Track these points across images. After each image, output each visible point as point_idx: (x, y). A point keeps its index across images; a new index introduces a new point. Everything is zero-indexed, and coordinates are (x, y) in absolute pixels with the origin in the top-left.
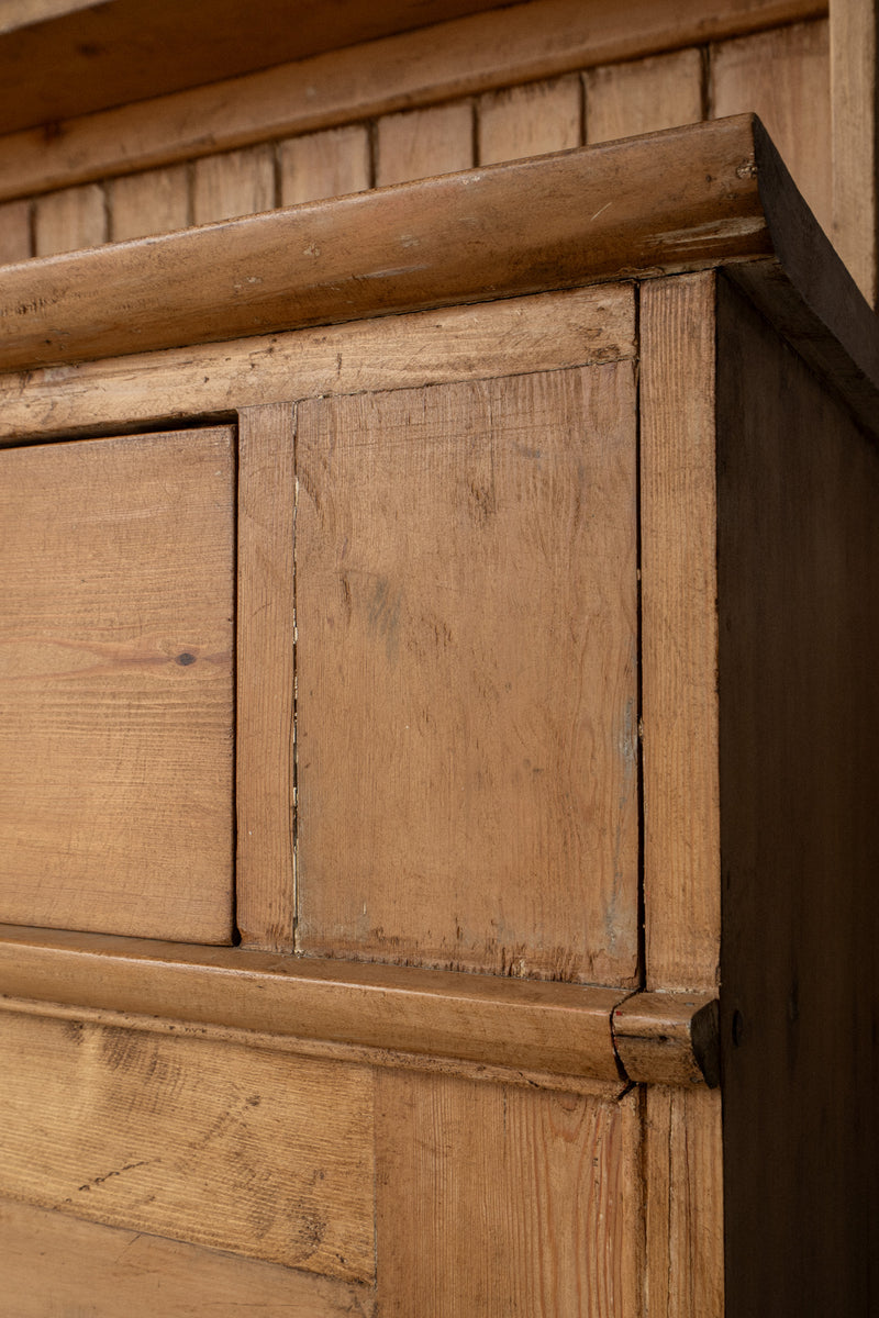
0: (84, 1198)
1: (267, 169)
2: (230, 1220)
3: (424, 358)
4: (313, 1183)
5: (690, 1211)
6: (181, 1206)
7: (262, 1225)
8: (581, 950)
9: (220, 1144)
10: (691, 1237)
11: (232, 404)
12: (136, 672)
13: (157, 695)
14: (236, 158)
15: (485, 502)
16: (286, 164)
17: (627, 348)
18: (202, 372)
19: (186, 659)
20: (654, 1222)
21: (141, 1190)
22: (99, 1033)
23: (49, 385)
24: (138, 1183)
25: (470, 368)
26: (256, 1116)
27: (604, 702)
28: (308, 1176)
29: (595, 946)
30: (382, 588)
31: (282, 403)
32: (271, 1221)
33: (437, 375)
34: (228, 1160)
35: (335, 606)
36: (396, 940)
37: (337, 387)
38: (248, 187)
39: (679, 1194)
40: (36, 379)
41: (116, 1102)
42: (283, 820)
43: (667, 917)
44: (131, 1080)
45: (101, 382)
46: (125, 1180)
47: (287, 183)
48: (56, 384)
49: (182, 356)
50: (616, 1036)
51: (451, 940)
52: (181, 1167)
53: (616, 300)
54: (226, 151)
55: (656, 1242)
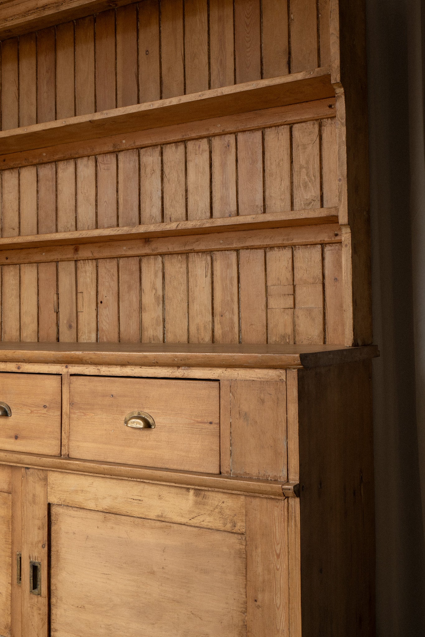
0: (190, 522)
1: (209, 258)
2: (219, 524)
3: (253, 376)
4: (234, 517)
5: (295, 517)
6: (209, 522)
7: (225, 524)
8: (278, 476)
9: (216, 510)
10: (295, 521)
11: (219, 379)
12: (201, 424)
13: (205, 429)
14: (200, 254)
15: (263, 401)
16: (214, 258)
17: (285, 380)
18: (213, 372)
19: (211, 423)
20: (290, 519)
21: (202, 519)
22: (193, 490)
23: (183, 369)
24: (201, 518)
25: (260, 379)
26: (224, 505)
27: (282, 437)
28: (233, 515)
29: (281, 475)
30: (246, 414)
31: (228, 380)
32: (226, 524)
33: (255, 379)
34: (218, 513)
35: (238, 416)
36: (249, 474)
37: (238, 379)
38: (204, 262)
39: (293, 514)
40: (181, 368)
41: (196, 503)
42: (229, 452)
43: (292, 470)
44: (199, 499)
45: (194, 371)
46: (198, 518)
47: (215, 263)
48: (185, 370)
49: (210, 369)
50: (283, 489)
51: (258, 474)
52: (209, 515)
53: (283, 372)
54: (198, 252)
55: (290, 521)
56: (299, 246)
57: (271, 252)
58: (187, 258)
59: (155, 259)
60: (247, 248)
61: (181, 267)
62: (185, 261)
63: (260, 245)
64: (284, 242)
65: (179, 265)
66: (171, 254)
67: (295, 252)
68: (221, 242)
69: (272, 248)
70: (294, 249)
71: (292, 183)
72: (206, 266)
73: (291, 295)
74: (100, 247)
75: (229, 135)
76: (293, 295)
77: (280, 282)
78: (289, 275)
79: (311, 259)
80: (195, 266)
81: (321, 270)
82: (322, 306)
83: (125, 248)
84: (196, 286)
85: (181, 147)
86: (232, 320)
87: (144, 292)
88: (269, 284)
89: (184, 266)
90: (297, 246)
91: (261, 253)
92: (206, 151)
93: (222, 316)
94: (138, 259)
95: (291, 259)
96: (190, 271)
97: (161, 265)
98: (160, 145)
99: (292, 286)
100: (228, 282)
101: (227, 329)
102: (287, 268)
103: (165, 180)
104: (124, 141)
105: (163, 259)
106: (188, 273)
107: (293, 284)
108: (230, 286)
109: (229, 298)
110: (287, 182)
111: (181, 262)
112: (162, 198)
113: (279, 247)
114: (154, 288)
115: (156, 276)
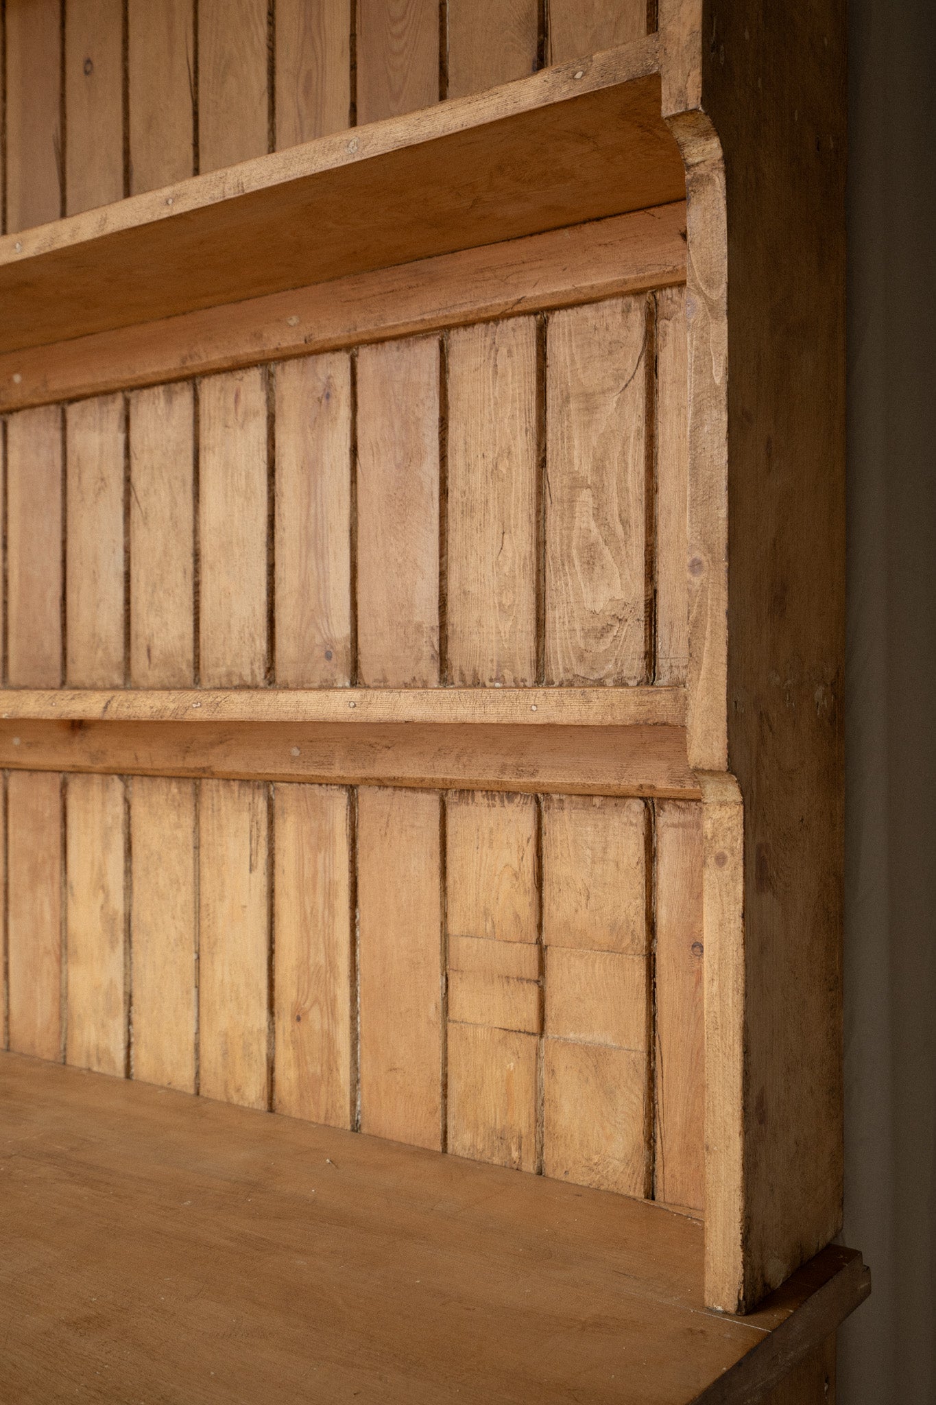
1: (262, 804)
14: (235, 787)
16: (278, 804)
38: (246, 816)
47: (278, 822)
54: (227, 779)
56: (564, 797)
57: (463, 808)
58: (197, 795)
59: (106, 787)
60: (382, 784)
61: (178, 826)
62: (189, 806)
63: (423, 780)
64: (506, 778)
65: (173, 817)
66: (150, 775)
67: (545, 819)
68: (295, 752)
69: (466, 792)
70: (543, 804)
71: (540, 544)
72: (251, 831)
73: (528, 981)
75: (328, 357)
76: (537, 982)
77: (494, 926)
78: (524, 904)
79: (604, 850)
80: (220, 827)
81: (640, 903)
82: (641, 1047)
84: (222, 898)
85: (184, 399)
86: (329, 1038)
87: (73, 895)
88: (454, 927)
89: (188, 821)
90: (555, 797)
91: (428, 804)
92: (256, 414)
93: (299, 1019)
94: (58, 779)
95: (533, 842)
96: (203, 841)
97: (120, 809)
98: (123, 390)
99: (534, 950)
100: (320, 900)
101: (315, 1068)
102: (516, 875)
103: (135, 513)
104: (17, 378)
105: (126, 787)
106: (197, 848)
107: (539, 942)
108: (326, 913)
109: (321, 959)
110: (521, 542)
111: (179, 805)
112: (127, 576)
113: (489, 792)
114: (101, 886)
115: (106, 847)
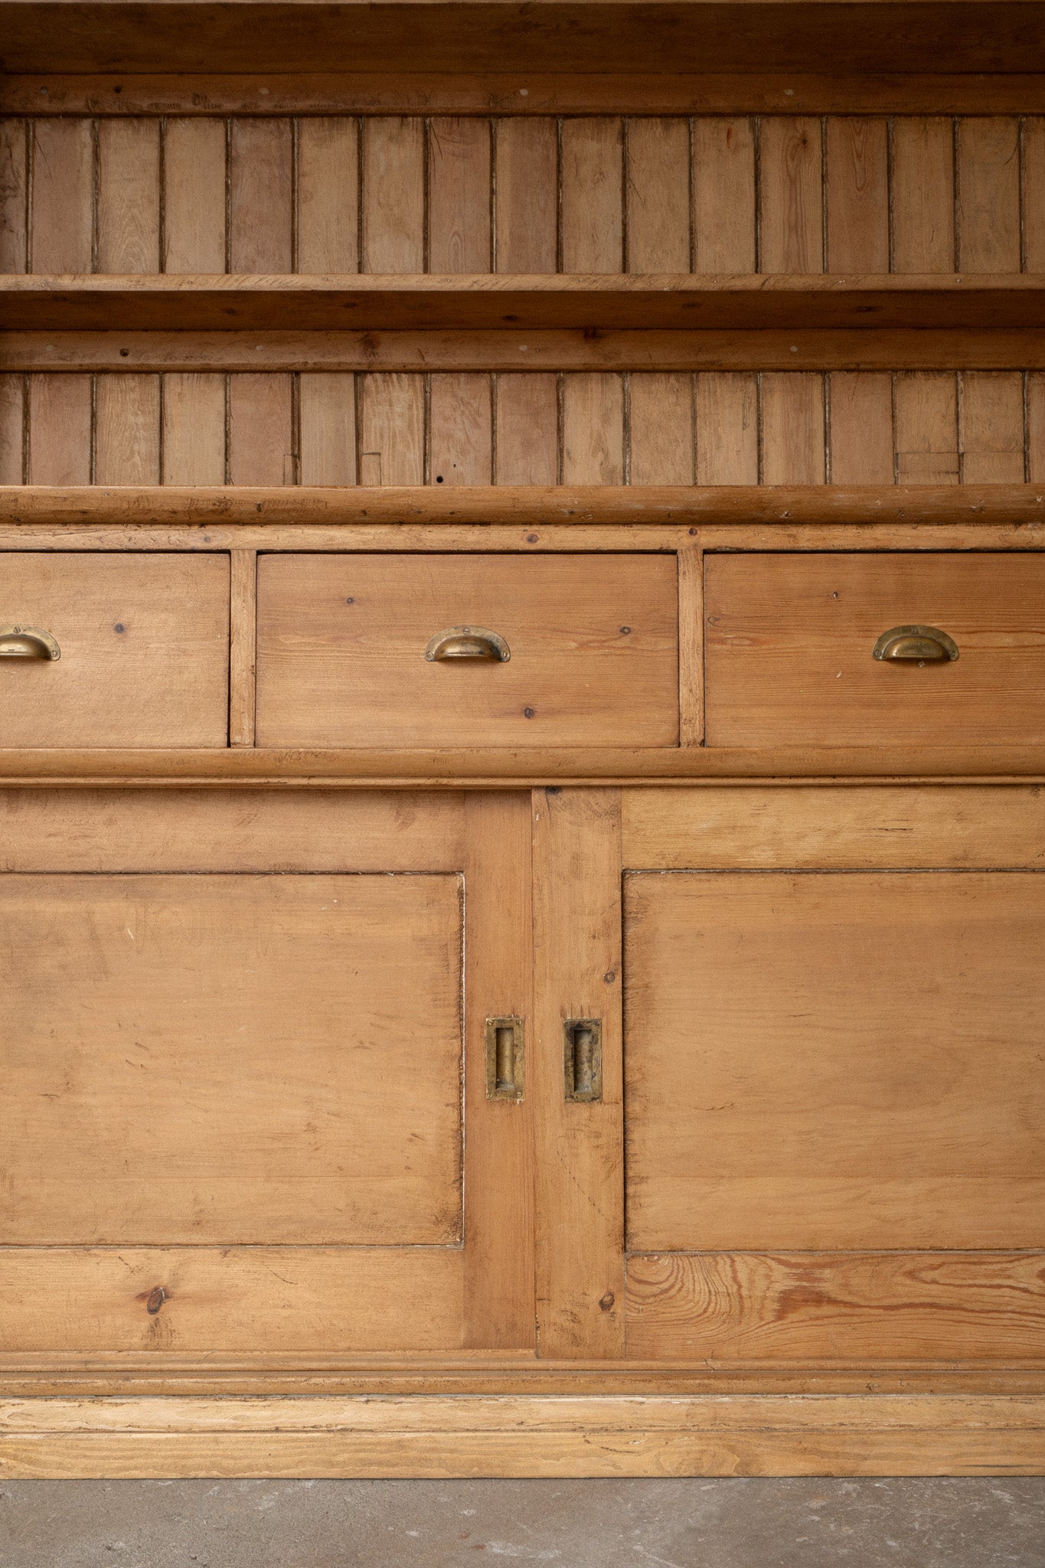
1: (752, 386)
14: (730, 374)
16: (765, 386)
38: (738, 395)
48: (1034, 529)
54: (722, 371)
56: (974, 372)
57: (908, 382)
58: (694, 382)
59: (604, 381)
60: (851, 369)
61: (676, 404)
62: (687, 391)
65: (672, 399)
66: (652, 371)
67: (961, 384)
68: (794, 349)
69: (912, 372)
70: (959, 377)
71: (956, 239)
72: (744, 404)
73: (952, 473)
74: (445, 341)
75: (807, 119)
76: (958, 473)
77: (929, 446)
78: (947, 430)
79: (997, 399)
80: (715, 404)
81: (1020, 425)
83: (523, 348)
84: (718, 447)
85: (679, 131)
87: (570, 458)
88: (902, 448)
89: (688, 402)
90: (968, 372)
91: (883, 381)
92: (745, 146)
94: (553, 377)
95: (953, 398)
96: (700, 412)
97: (619, 396)
98: (623, 115)
99: (955, 455)
100: (802, 441)
102: (942, 418)
103: (633, 199)
104: (524, 92)
105: (624, 381)
106: (696, 417)
107: (957, 451)
108: (807, 449)
109: (803, 477)
110: (944, 238)
111: (678, 390)
112: (625, 239)
113: (924, 370)
114: (600, 448)
115: (606, 419)
